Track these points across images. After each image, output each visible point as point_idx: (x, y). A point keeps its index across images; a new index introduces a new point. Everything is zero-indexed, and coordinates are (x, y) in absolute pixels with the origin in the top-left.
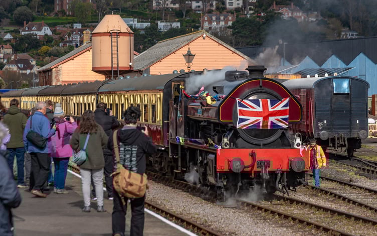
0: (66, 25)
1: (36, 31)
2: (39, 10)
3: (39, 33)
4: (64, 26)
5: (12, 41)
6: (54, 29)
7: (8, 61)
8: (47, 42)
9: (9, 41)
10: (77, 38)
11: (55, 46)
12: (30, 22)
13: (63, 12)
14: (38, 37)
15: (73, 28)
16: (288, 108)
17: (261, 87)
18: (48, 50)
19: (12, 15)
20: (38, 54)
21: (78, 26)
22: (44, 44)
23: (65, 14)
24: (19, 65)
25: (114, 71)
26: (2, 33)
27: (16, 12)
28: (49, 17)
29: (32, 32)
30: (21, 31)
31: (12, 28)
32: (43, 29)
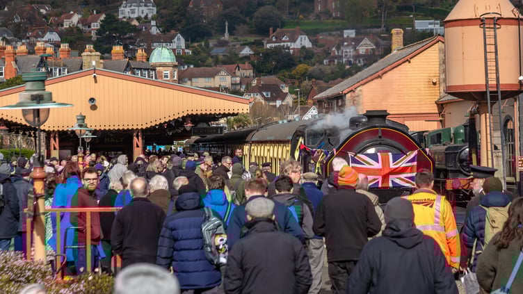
0: (333, 33)
1: (287, 41)
2: (292, 11)
3: (292, 45)
4: (330, 35)
5: (252, 58)
6: (314, 38)
7: (247, 88)
8: (305, 58)
9: (247, 57)
10: (350, 52)
11: (317, 64)
12: (278, 30)
13: (327, 13)
14: (291, 51)
15: (343, 36)
16: (415, 163)
17: (380, 137)
18: (307, 69)
19: (251, 19)
20: (291, 77)
21: (350, 33)
22: (300, 62)
23: (331, 15)
24: (264, 94)
25: (491, 92)
26: (237, 46)
27: (256, 14)
28: (306, 21)
29: (282, 44)
30: (265, 42)
31: (252, 39)
32: (299, 39)
